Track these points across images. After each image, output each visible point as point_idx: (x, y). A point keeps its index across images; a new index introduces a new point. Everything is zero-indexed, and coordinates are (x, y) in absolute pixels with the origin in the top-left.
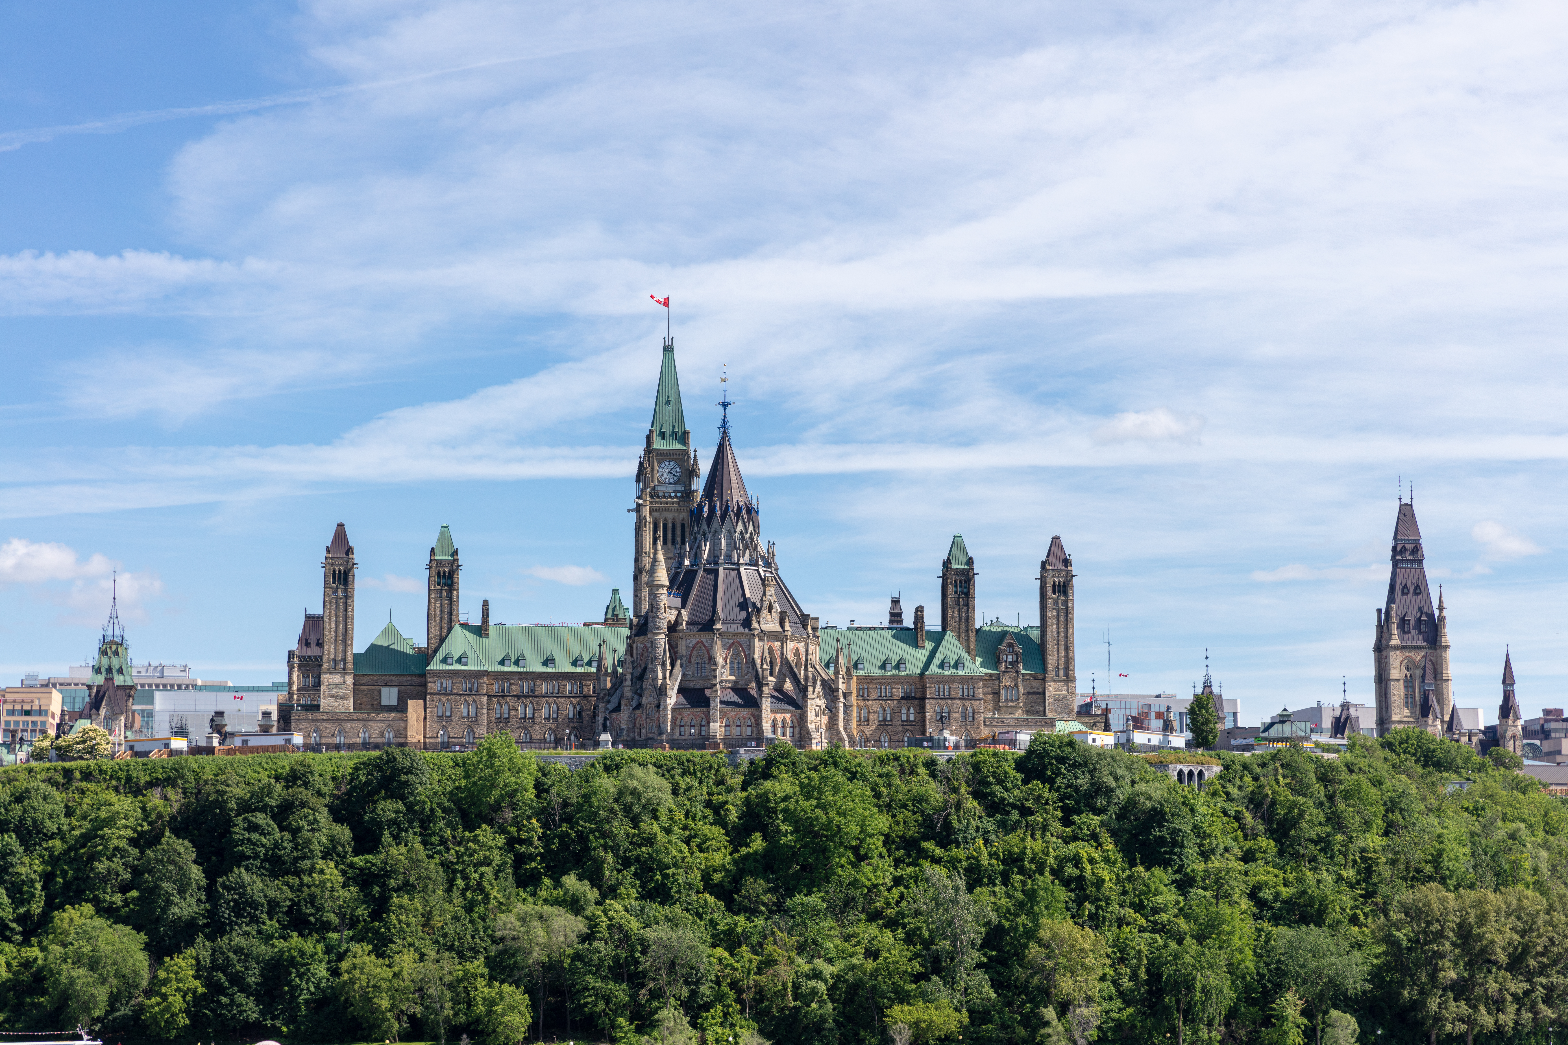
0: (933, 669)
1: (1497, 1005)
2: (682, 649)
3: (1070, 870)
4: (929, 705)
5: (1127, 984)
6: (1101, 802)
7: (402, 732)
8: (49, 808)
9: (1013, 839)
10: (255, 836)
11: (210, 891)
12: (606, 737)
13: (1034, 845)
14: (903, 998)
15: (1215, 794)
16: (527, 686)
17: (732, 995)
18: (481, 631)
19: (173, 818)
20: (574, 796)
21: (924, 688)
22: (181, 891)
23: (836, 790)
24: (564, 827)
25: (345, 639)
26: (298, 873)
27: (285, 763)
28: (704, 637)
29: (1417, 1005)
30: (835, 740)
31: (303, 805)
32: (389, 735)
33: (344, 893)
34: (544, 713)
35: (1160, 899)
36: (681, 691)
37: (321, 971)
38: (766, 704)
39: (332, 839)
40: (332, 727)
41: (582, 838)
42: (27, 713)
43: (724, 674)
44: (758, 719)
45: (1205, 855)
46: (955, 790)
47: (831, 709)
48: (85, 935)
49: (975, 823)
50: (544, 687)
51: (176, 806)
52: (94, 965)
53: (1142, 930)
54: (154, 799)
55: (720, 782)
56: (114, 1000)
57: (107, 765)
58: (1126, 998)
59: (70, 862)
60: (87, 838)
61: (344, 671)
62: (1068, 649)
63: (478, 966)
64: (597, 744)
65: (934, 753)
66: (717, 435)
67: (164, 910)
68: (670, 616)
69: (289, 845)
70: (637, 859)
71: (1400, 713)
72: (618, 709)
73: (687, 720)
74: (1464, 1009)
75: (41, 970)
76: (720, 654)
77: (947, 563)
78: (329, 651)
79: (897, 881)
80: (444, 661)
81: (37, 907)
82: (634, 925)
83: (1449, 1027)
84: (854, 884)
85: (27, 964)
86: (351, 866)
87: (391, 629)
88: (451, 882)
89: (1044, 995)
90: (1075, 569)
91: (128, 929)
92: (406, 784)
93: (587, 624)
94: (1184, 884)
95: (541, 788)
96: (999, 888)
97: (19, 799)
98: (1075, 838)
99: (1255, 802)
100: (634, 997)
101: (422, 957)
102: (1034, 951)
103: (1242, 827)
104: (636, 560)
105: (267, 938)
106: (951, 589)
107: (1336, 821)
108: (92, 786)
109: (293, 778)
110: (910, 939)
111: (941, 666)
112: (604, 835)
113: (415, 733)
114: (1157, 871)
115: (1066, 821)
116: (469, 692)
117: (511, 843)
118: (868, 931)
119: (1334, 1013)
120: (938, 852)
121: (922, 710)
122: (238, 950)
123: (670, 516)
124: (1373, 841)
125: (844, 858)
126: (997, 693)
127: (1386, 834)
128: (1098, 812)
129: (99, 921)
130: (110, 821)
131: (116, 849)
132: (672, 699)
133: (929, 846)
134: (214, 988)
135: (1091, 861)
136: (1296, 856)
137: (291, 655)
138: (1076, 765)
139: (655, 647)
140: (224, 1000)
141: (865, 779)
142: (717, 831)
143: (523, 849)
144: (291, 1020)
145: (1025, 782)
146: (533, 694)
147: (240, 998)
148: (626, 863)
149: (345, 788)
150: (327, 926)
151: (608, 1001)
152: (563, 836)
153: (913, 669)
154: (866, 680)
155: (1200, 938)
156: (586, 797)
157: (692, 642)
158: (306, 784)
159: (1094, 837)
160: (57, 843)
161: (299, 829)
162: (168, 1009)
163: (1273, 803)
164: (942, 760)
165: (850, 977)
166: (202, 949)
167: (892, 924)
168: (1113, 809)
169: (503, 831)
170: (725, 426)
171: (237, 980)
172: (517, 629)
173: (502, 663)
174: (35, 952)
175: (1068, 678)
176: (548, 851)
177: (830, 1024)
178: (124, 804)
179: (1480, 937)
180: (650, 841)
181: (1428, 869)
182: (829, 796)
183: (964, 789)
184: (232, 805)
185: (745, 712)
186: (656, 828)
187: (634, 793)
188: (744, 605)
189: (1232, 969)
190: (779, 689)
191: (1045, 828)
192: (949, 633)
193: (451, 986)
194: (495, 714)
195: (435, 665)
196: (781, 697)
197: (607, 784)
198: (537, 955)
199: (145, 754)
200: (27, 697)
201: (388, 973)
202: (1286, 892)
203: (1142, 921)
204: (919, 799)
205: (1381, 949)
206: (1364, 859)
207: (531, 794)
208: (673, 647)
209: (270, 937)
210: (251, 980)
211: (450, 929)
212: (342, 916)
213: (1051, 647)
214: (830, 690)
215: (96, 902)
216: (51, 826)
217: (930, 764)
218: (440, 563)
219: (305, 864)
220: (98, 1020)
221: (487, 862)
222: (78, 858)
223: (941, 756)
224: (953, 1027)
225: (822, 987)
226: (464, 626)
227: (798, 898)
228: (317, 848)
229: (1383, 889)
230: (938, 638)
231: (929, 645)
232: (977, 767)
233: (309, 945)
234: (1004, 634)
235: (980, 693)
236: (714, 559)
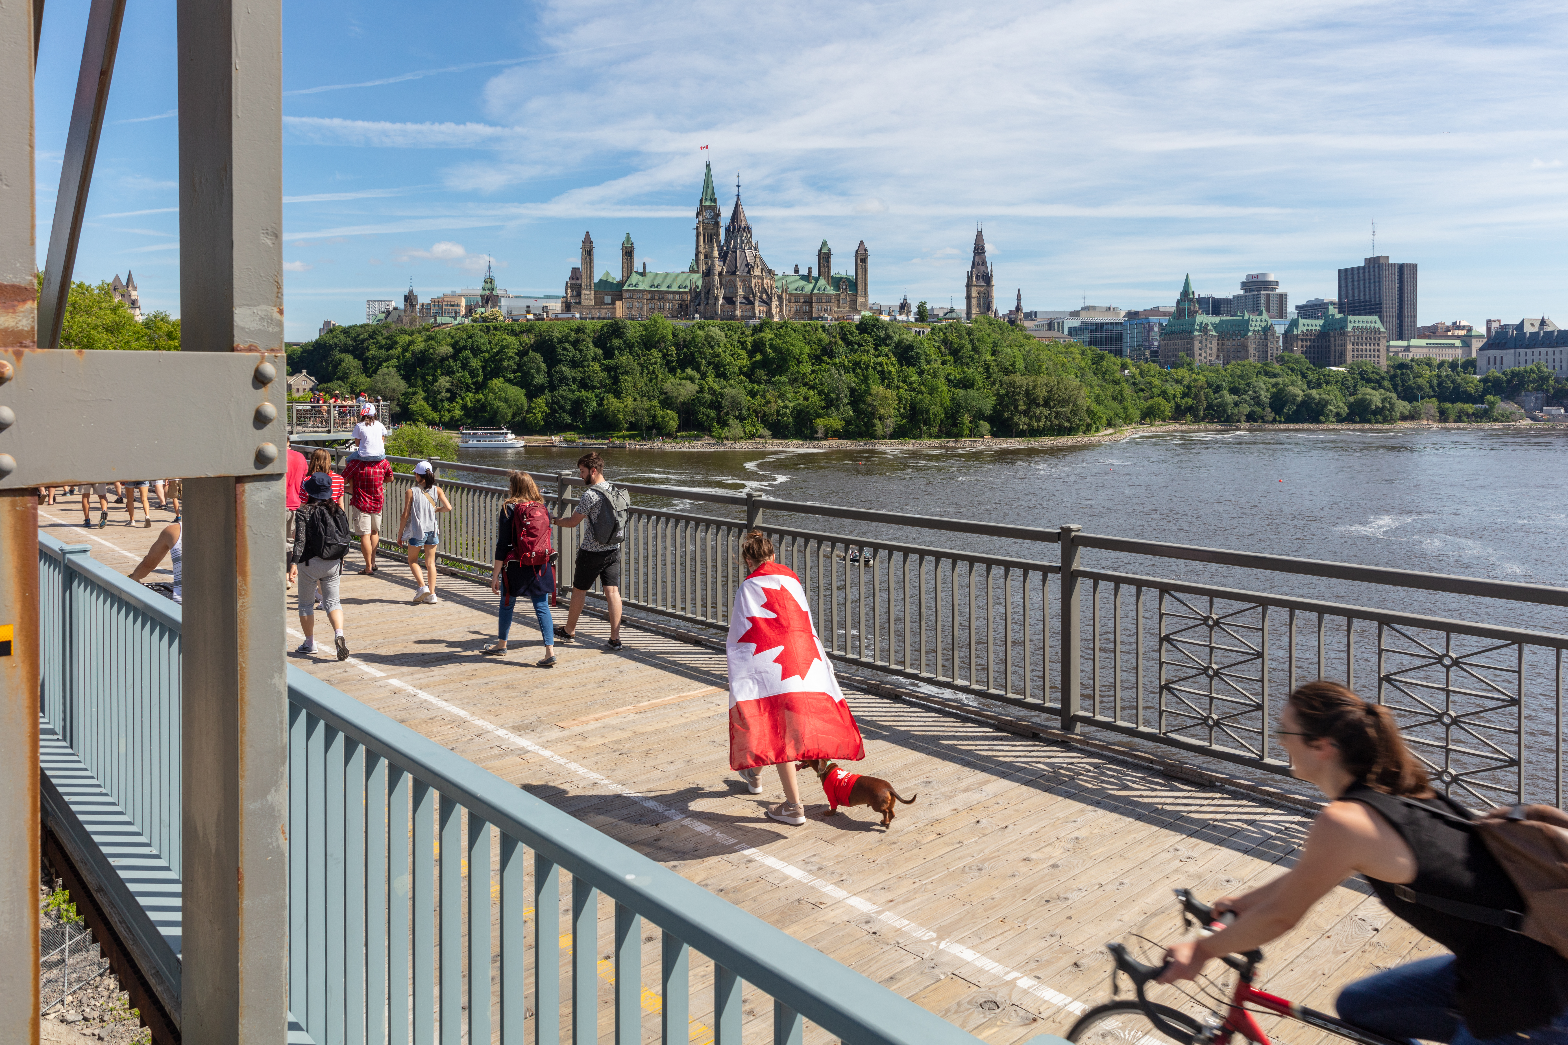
0: (816, 291)
1: (1038, 419)
2: (724, 282)
3: (879, 368)
4: (814, 305)
5: (902, 411)
6: (888, 342)
7: (614, 313)
8: (482, 341)
9: (857, 356)
10: (565, 352)
11: (549, 374)
12: (697, 315)
13: (864, 358)
14: (819, 416)
15: (929, 339)
16: (661, 296)
17: (754, 414)
18: (643, 274)
19: (532, 345)
20: (688, 338)
21: (812, 298)
22: (538, 373)
23: (790, 336)
24: (685, 350)
25: (590, 277)
26: (583, 367)
27: (574, 324)
28: (732, 277)
29: (1010, 419)
30: (781, 317)
31: (583, 340)
32: (609, 314)
33: (602, 375)
34: (668, 306)
35: (913, 379)
36: (724, 298)
37: (594, 404)
38: (757, 303)
39: (595, 354)
40: (587, 311)
41: (692, 354)
42: (453, 306)
43: (741, 292)
44: (754, 309)
45: (928, 362)
46: (834, 337)
47: (781, 305)
48: (501, 389)
49: (842, 350)
50: (667, 296)
51: (532, 341)
52: (506, 401)
53: (906, 390)
54: (524, 338)
55: (743, 333)
56: (514, 415)
57: (503, 325)
58: (903, 416)
59: (492, 362)
60: (498, 353)
61: (590, 290)
62: (866, 284)
63: (656, 403)
64: (693, 318)
65: (824, 323)
66: (736, 199)
67: (532, 380)
68: (719, 269)
69: (578, 356)
70: (714, 362)
71: (975, 310)
72: (699, 305)
73: (726, 309)
74: (1027, 420)
75: (483, 403)
76: (739, 284)
77: (820, 251)
78: (585, 281)
79: (813, 371)
80: (629, 286)
81: (480, 379)
82: (717, 388)
83: (1021, 427)
84: (798, 372)
85: (478, 401)
86: (603, 364)
87: (607, 273)
88: (642, 370)
89: (872, 415)
90: (869, 253)
91: (518, 388)
92: (623, 333)
93: (683, 272)
94: (921, 373)
95: (674, 335)
96: (852, 374)
97: (470, 337)
98: (879, 356)
99: (945, 342)
100: (718, 415)
101: (635, 400)
102: (870, 398)
103: (941, 352)
104: (697, 248)
105: (573, 392)
106: (822, 260)
107: (975, 350)
108: (498, 333)
109: (579, 330)
110: (820, 393)
111: (819, 290)
112: (700, 353)
113: (619, 313)
114: (911, 368)
115: (876, 349)
116: (639, 298)
117: (664, 356)
118: (803, 390)
119: (982, 422)
120: (828, 360)
121: (811, 307)
122: (562, 396)
123: (710, 231)
124: (989, 357)
125: (793, 363)
126: (839, 301)
127: (992, 355)
128: (888, 345)
129: (507, 384)
130: (507, 346)
131: (511, 357)
132: (720, 301)
133: (825, 358)
134: (554, 411)
135: (887, 364)
136: (961, 363)
137: (567, 283)
138: (879, 328)
139: (713, 281)
140: (558, 415)
141: (799, 332)
142: (743, 352)
143: (669, 358)
144: (584, 423)
145: (860, 334)
146: (663, 299)
147: (564, 414)
148: (709, 364)
149: (598, 334)
150: (594, 387)
151: (708, 417)
152: (685, 354)
153: (808, 291)
154: (791, 295)
155: (931, 394)
156: (693, 338)
157: (728, 279)
158: (584, 333)
159: (887, 355)
160: (486, 355)
161: (582, 350)
162: (536, 418)
163: (951, 343)
164: (827, 326)
165: (798, 408)
166: (548, 396)
167: (813, 387)
168: (893, 345)
169: (660, 351)
170: (738, 195)
171: (562, 408)
172: (656, 274)
173: (651, 287)
174: (481, 396)
175: (866, 295)
176: (679, 359)
177: (791, 425)
178: (512, 339)
179: (1034, 394)
180: (718, 355)
181: (1011, 368)
182: (788, 339)
183: (838, 337)
184: (555, 340)
185: (749, 306)
186: (720, 351)
187: (712, 337)
188: (747, 265)
189: (942, 405)
190: (761, 298)
191: (868, 352)
192: (821, 278)
193: (647, 410)
194: (649, 306)
195: (626, 287)
196: (762, 301)
197: (701, 333)
198: (681, 399)
199: (517, 320)
200: (452, 300)
201: (622, 405)
202: (958, 377)
203: (906, 387)
204: (820, 340)
205: (995, 398)
206: (985, 364)
207: (670, 337)
208: (721, 281)
209: (574, 391)
210: (567, 408)
211: (644, 389)
212: (601, 383)
213: (859, 283)
214: (780, 298)
215: (504, 377)
216: (483, 348)
217: (823, 327)
218: (626, 248)
219: (586, 363)
220: (509, 422)
221: (655, 363)
222: (495, 360)
223: (827, 324)
224: (839, 427)
225: (788, 411)
226: (636, 272)
227: (777, 378)
228: (590, 357)
229: (994, 376)
230: (817, 279)
231: (814, 282)
232: (842, 328)
233: (590, 394)
234: (841, 278)
235: (833, 300)
236: (735, 247)
